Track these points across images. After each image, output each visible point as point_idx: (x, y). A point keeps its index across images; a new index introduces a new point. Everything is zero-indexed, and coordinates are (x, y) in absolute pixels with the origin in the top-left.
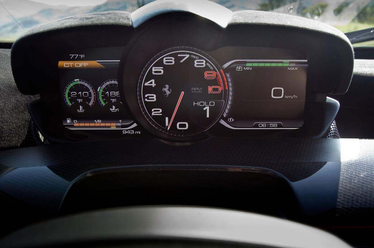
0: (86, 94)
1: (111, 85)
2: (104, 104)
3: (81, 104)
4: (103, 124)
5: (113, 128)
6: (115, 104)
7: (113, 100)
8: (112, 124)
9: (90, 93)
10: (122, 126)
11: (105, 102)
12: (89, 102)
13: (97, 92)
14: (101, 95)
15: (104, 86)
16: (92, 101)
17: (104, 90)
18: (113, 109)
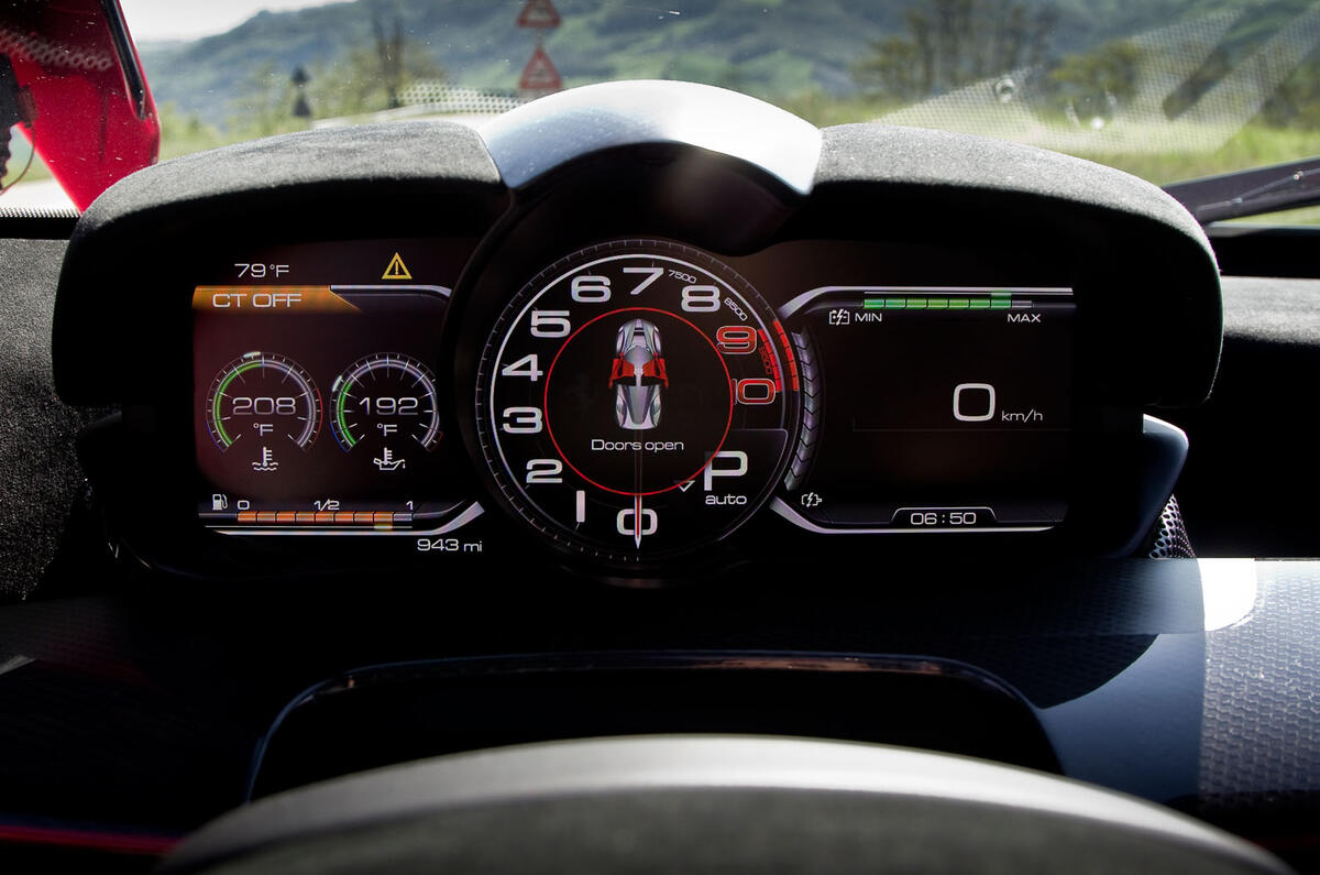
0: (286, 406)
1: (380, 372)
2: (351, 442)
3: (268, 440)
4: (348, 514)
5: (385, 531)
6: (391, 441)
7: (387, 429)
8: (380, 517)
9: (302, 402)
10: (418, 526)
11: (355, 433)
12: (297, 435)
13: (326, 398)
14: (341, 410)
15: (354, 377)
16: (309, 429)
17: (355, 389)
18: (386, 460)
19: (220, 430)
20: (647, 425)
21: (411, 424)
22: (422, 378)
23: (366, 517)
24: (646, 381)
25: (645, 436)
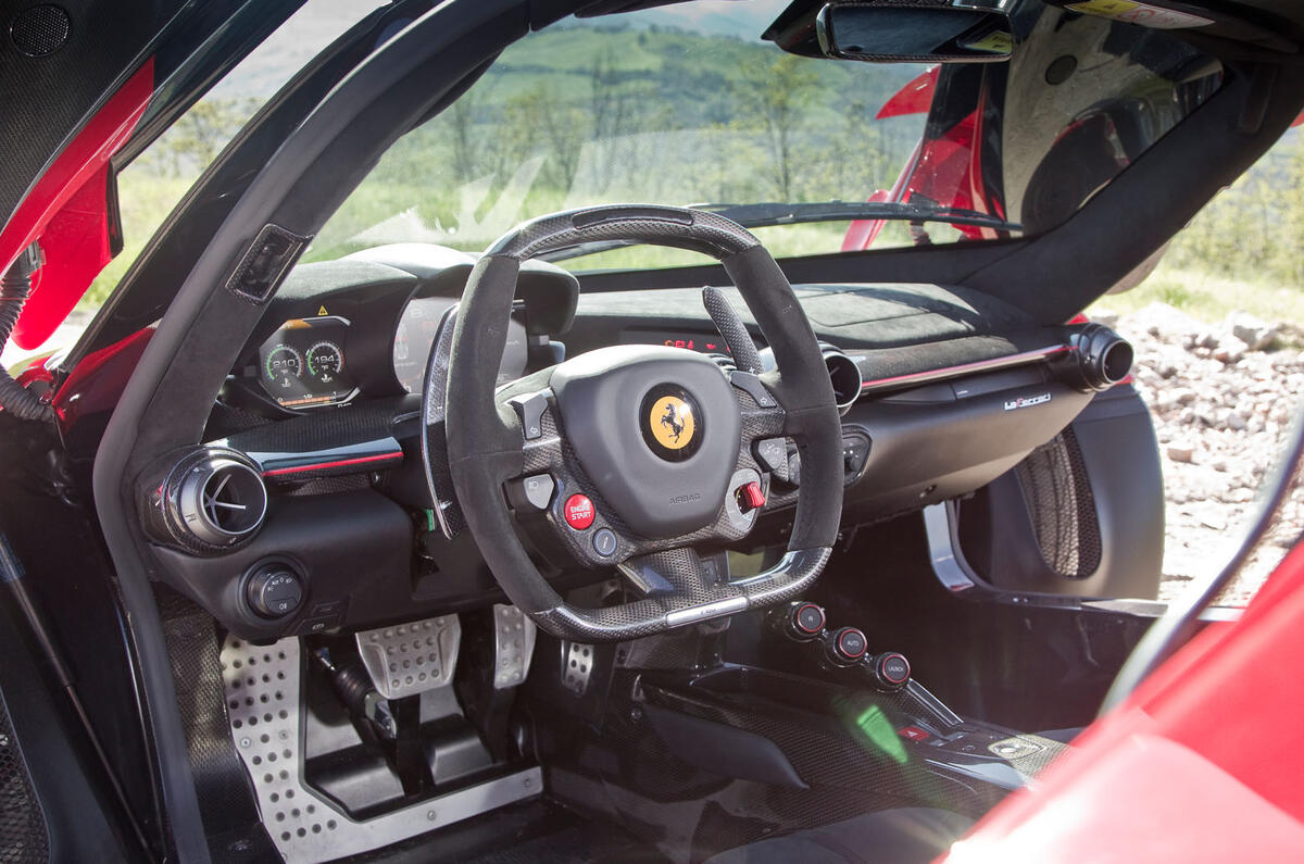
0: (291, 363)
2: (314, 373)
3: (286, 376)
4: (315, 400)
5: (327, 403)
6: (327, 371)
7: (325, 367)
8: (326, 398)
9: (296, 361)
10: (338, 400)
11: (315, 370)
12: (296, 372)
13: (304, 358)
14: (309, 363)
15: (313, 350)
16: (300, 371)
17: (314, 355)
18: (326, 378)
19: (270, 374)
20: (405, 357)
21: (332, 365)
22: (334, 348)
23: (320, 399)
24: (403, 342)
25: (405, 361)
